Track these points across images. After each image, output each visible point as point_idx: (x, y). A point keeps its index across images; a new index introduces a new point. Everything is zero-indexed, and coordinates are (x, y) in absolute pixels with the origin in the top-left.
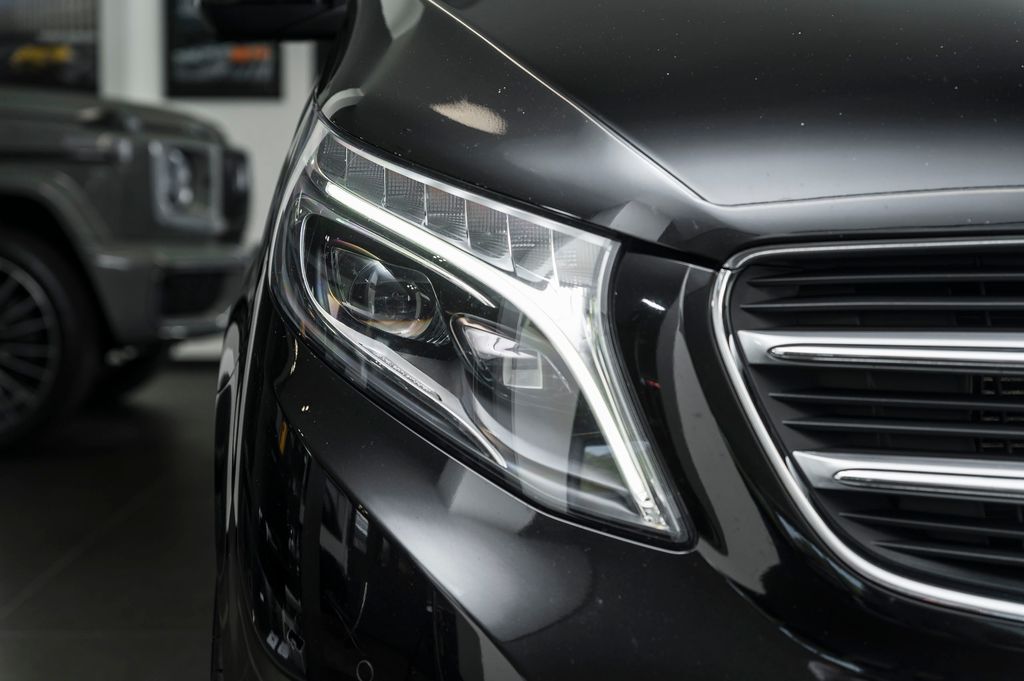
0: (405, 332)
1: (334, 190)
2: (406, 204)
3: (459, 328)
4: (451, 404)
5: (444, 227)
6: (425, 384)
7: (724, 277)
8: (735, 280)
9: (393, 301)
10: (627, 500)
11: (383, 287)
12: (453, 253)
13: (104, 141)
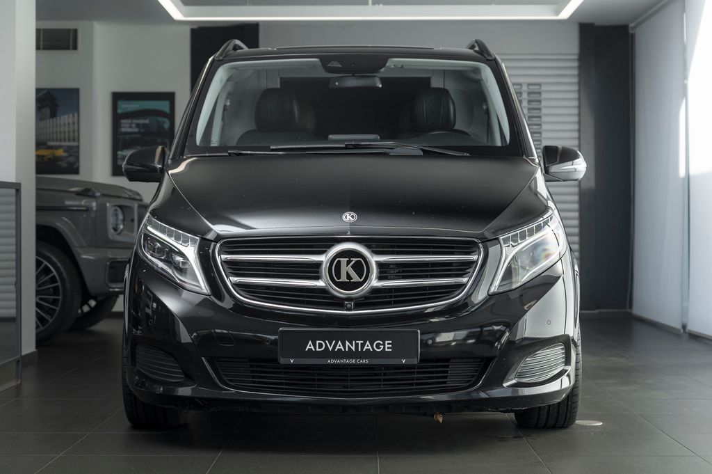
0: (163, 258)
1: (149, 228)
2: (163, 231)
3: (172, 256)
4: (170, 271)
5: (170, 236)
6: (165, 267)
7: (218, 245)
8: (221, 245)
9: (160, 251)
10: (200, 287)
11: (159, 248)
12: (171, 241)
13: (84, 202)
